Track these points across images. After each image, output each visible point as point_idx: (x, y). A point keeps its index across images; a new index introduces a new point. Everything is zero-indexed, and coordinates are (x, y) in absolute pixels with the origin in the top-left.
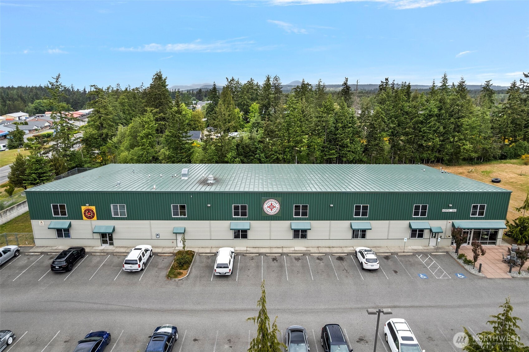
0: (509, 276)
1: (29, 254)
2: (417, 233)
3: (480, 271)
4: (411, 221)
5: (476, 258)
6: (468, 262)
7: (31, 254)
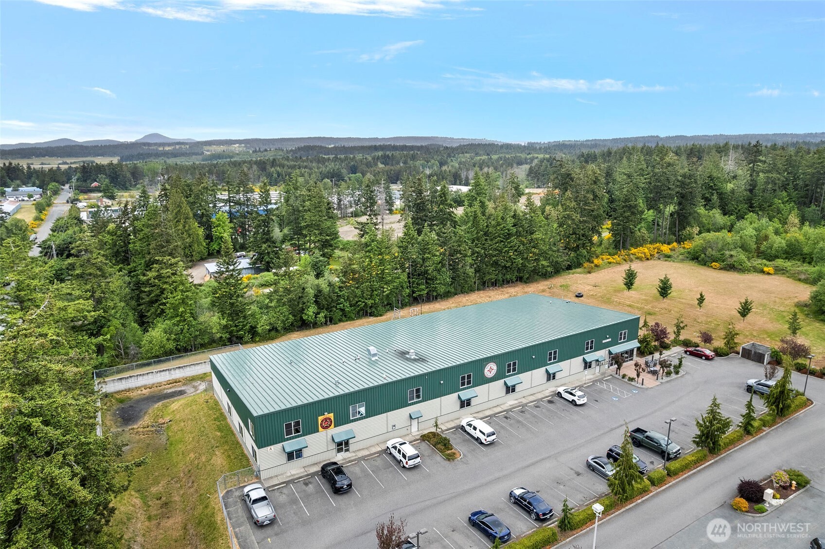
0: (658, 383)
1: (274, 488)
2: (587, 365)
3: (642, 385)
4: (584, 356)
5: (638, 375)
6: (631, 379)
7: (276, 487)
